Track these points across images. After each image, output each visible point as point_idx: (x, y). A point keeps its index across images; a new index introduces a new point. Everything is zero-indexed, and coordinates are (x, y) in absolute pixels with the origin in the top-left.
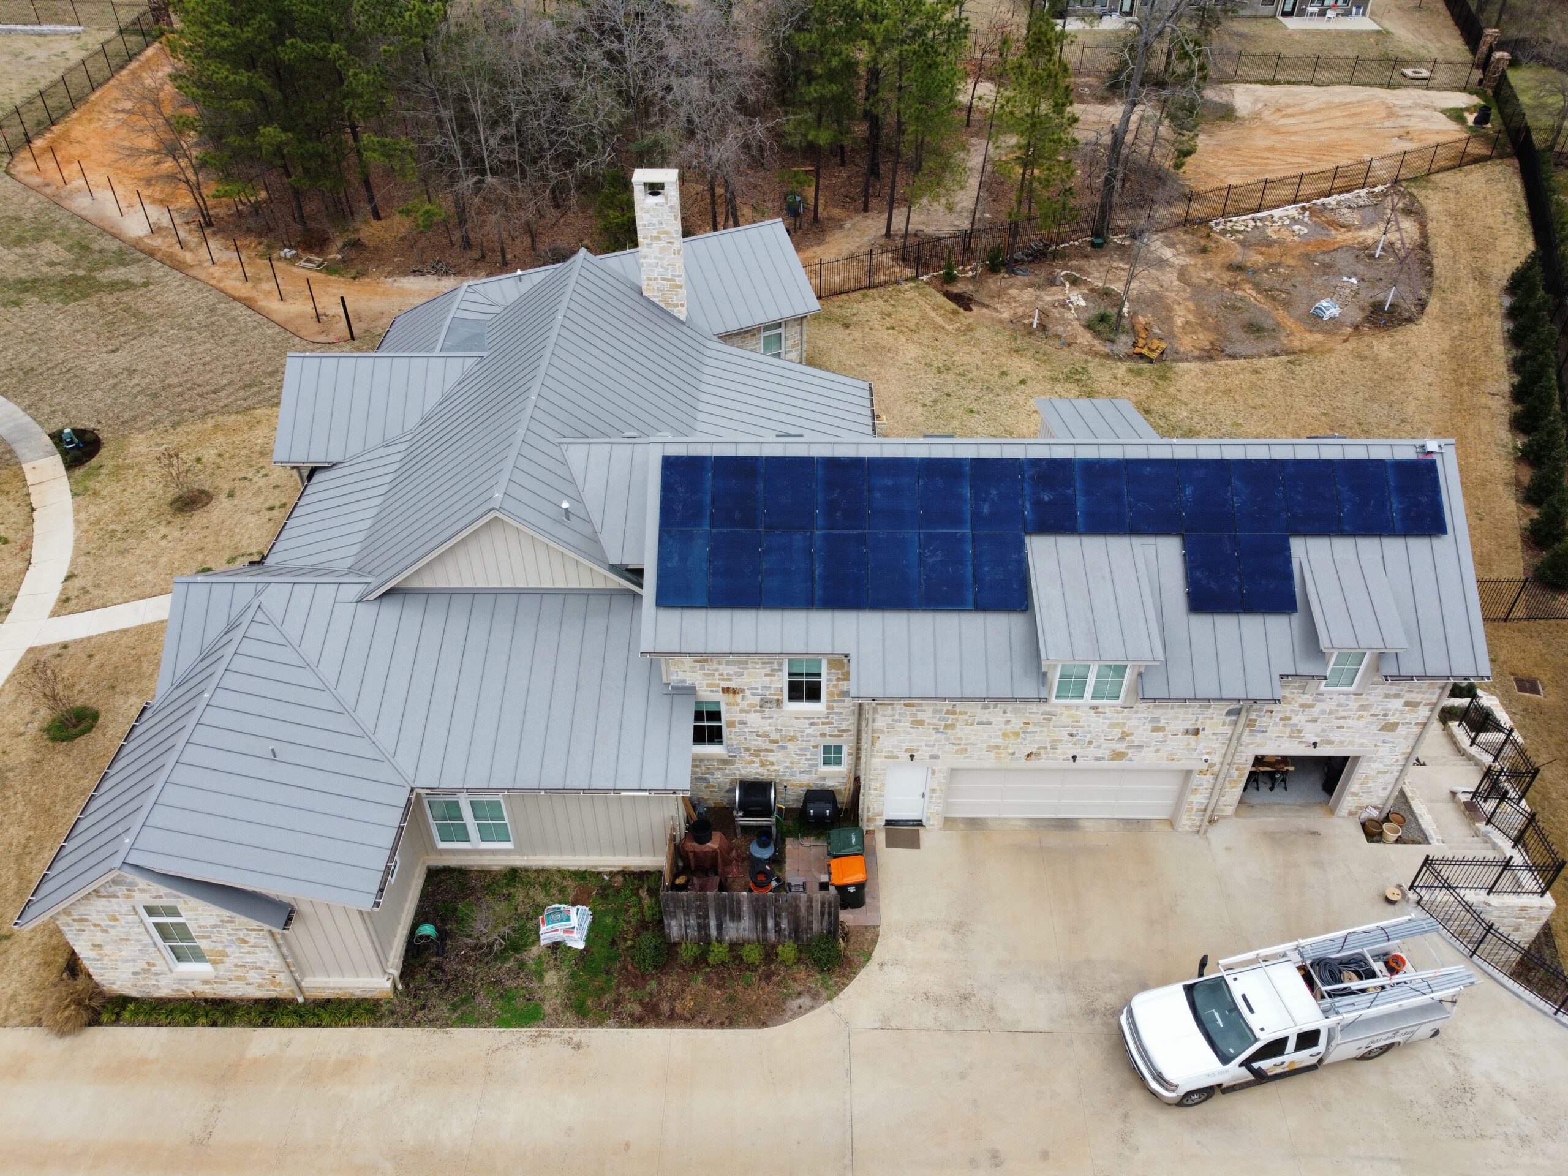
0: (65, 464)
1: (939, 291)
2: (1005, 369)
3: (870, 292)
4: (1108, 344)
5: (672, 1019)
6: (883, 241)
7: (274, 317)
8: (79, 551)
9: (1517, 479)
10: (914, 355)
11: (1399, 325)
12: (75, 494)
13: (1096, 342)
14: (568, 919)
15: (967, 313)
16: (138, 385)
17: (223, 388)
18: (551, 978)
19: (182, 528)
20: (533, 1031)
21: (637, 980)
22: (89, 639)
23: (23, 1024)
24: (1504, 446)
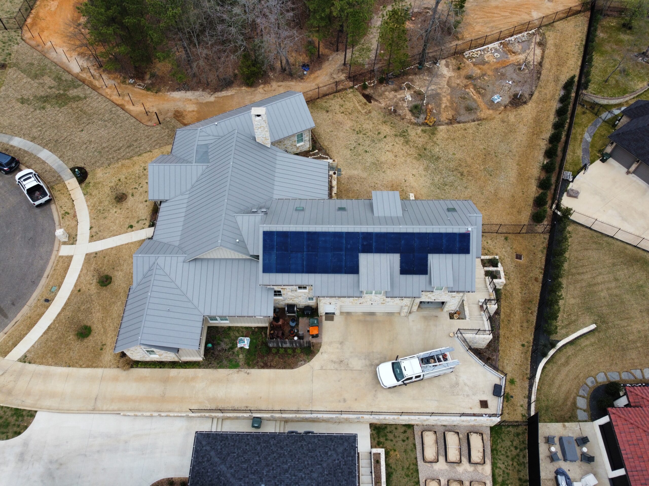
0: (78, 182)
1: (361, 93)
2: (380, 131)
3: (336, 94)
4: (416, 118)
5: (270, 367)
6: (342, 67)
7: (132, 114)
8: (92, 218)
9: (539, 177)
10: (349, 125)
11: (521, 105)
12: (85, 195)
13: (412, 118)
14: (244, 342)
15: (370, 104)
16: (94, 148)
17: (121, 148)
18: (241, 356)
19: (120, 209)
20: (237, 370)
21: (262, 357)
22: (102, 251)
23: (115, 368)
24: (540, 163)
